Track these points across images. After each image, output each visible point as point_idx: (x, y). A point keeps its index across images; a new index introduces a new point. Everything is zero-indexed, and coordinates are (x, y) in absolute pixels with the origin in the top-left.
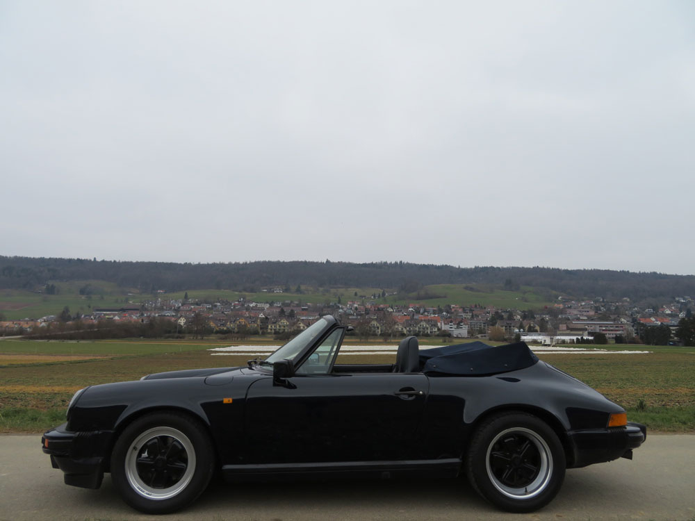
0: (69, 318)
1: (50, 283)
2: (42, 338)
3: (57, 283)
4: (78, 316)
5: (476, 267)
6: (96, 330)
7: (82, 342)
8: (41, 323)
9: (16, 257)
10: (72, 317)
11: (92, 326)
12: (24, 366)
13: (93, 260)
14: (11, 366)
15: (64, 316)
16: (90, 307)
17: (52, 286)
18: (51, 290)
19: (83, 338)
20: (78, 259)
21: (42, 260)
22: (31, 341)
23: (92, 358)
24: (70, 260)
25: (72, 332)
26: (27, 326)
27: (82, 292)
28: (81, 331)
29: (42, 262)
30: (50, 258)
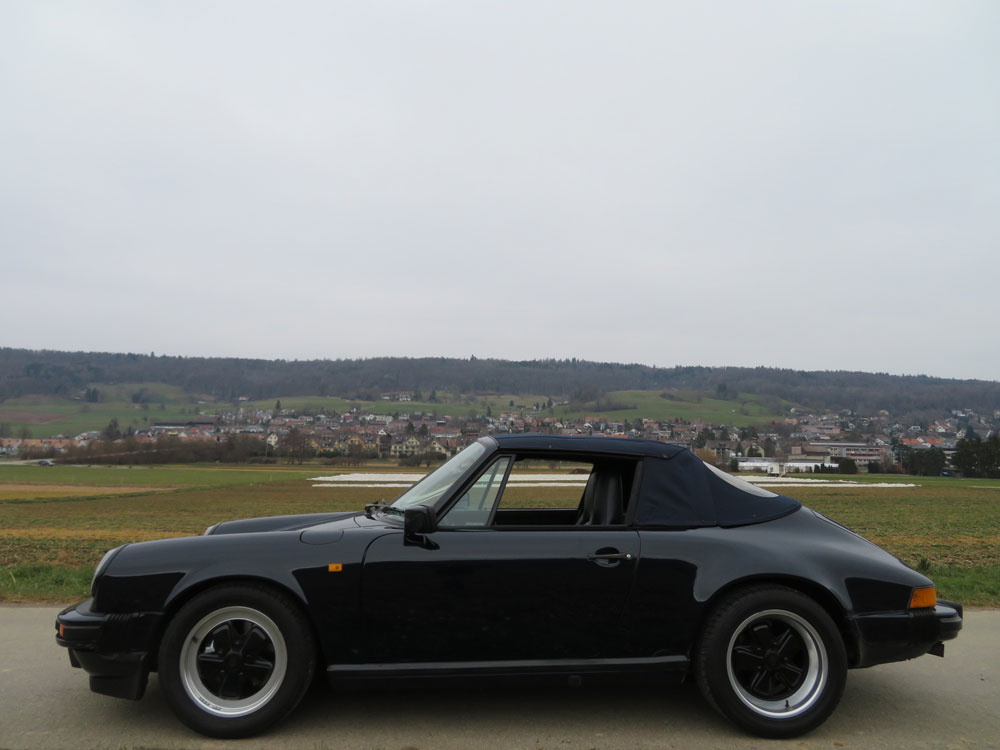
0: (117, 435)
1: (92, 386)
2: (80, 462)
3: (100, 387)
4: (130, 432)
5: (677, 367)
6: (155, 451)
7: (135, 467)
8: (80, 442)
9: (44, 351)
10: (122, 433)
11: (149, 446)
12: (56, 500)
13: (149, 355)
14: (39, 500)
15: (111, 432)
16: (145, 419)
17: (95, 391)
18: (93, 397)
19: (137, 463)
20: (130, 355)
21: (80, 355)
22: (67, 466)
23: (149, 489)
24: (119, 356)
25: (122, 454)
26: (60, 446)
27: (136, 399)
28: (135, 453)
29: (79, 357)
30: (91, 353)
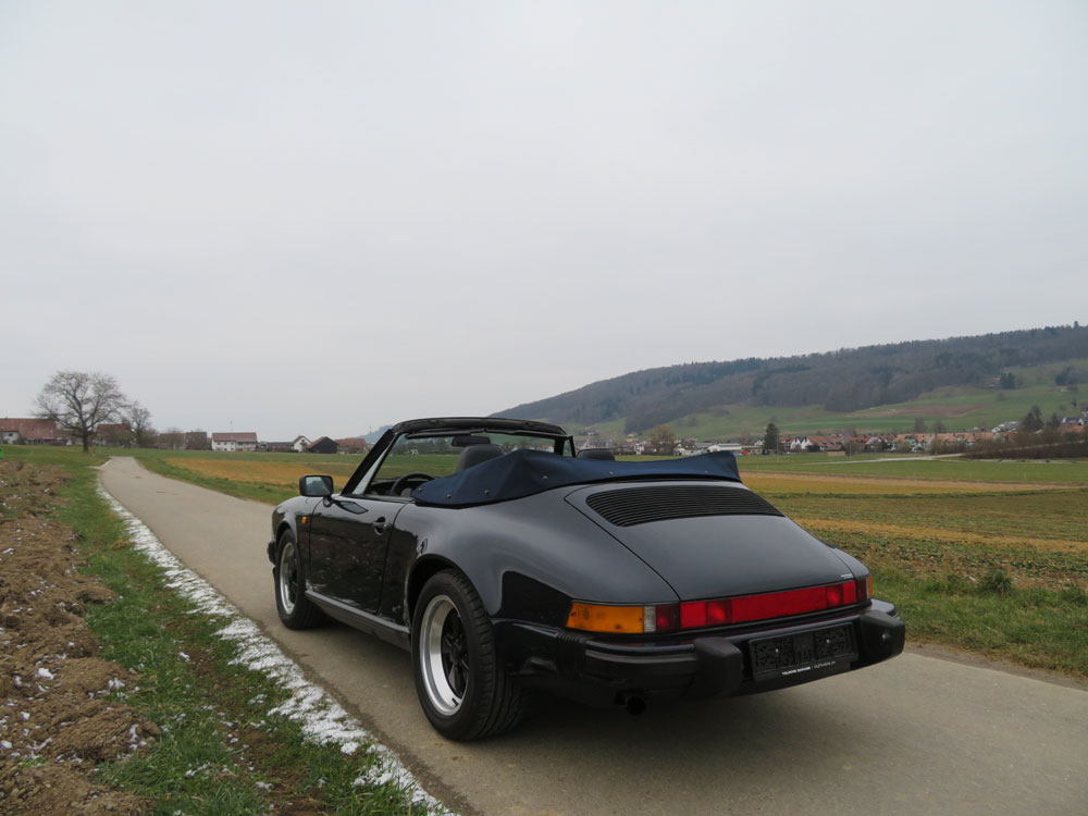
0: (1039, 425)
1: (1007, 371)
2: (991, 457)
3: (1016, 371)
4: (1055, 422)
6: (1081, 442)
7: (1053, 462)
8: (994, 433)
9: (951, 338)
10: (1045, 422)
11: (1072, 436)
12: (933, 497)
13: (1072, 326)
14: (920, 496)
15: (1031, 422)
16: (1075, 405)
17: (1010, 375)
18: (1009, 383)
19: (1059, 456)
20: (1047, 329)
21: (990, 337)
22: (976, 461)
24: (1034, 332)
25: (1040, 446)
26: (970, 439)
27: (1060, 380)
28: (1056, 444)
29: (990, 340)
30: (1002, 334)
